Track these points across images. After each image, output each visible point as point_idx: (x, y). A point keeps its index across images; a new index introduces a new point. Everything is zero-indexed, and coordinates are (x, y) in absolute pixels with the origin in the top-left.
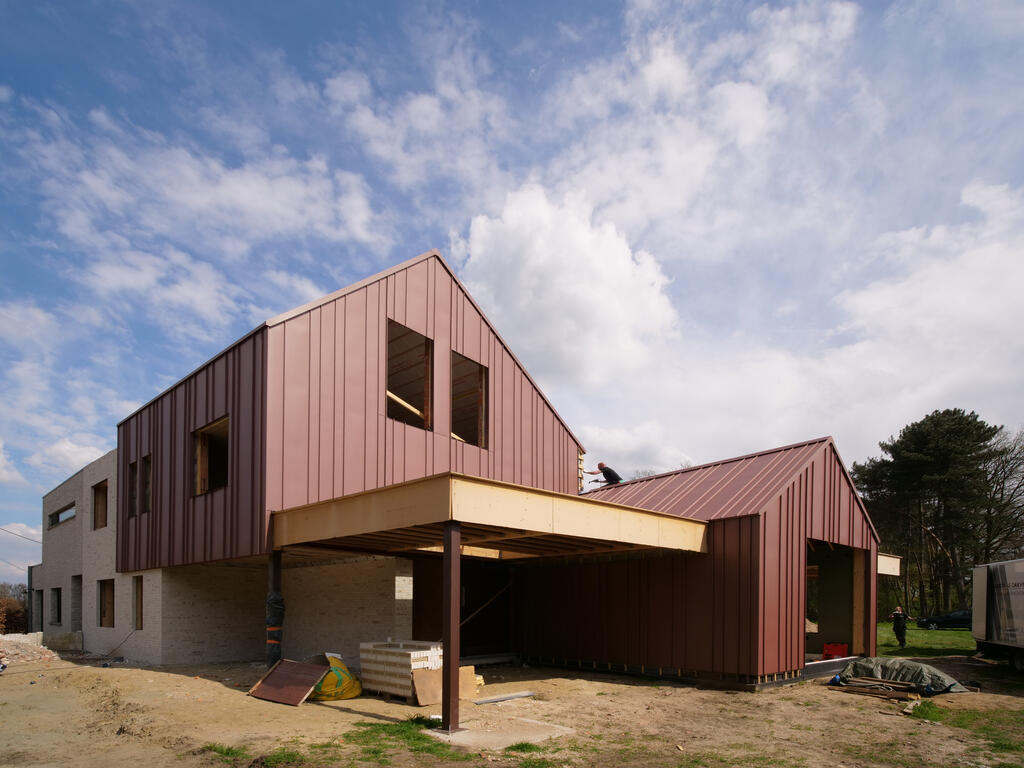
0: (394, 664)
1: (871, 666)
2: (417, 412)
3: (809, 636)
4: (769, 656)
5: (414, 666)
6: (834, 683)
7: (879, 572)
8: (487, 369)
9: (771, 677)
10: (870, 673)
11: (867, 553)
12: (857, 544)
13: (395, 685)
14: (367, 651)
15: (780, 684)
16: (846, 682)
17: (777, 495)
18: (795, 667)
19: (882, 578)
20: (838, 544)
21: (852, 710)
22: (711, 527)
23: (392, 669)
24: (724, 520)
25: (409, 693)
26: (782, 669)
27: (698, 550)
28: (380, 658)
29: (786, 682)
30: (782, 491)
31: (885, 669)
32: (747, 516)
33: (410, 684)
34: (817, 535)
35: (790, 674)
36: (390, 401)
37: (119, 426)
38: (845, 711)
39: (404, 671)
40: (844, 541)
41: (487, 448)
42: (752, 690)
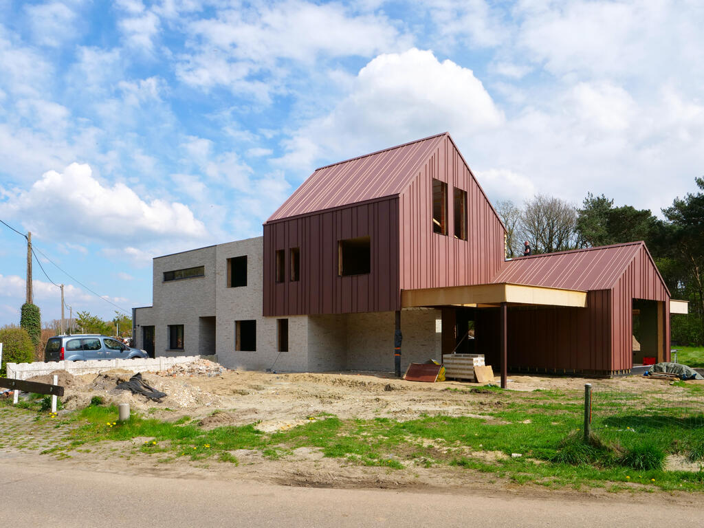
0: (464, 364)
1: (662, 366)
2: (438, 224)
3: (634, 353)
4: (616, 363)
5: (475, 364)
6: (645, 375)
7: (671, 312)
8: (466, 193)
9: (617, 372)
10: (661, 370)
11: (664, 303)
12: (658, 299)
13: (464, 374)
14: (448, 359)
15: (621, 376)
16: (651, 375)
17: (619, 278)
18: (628, 368)
19: (673, 315)
20: (648, 300)
21: (650, 383)
22: (589, 293)
23: (462, 367)
24: (595, 291)
25: (472, 377)
26: (622, 368)
27: (584, 306)
28: (455, 361)
29: (624, 375)
30: (621, 276)
31: (667, 367)
32: (605, 290)
33: (473, 373)
34: (637, 296)
35: (625, 371)
36: (434, 223)
37: (264, 226)
38: (647, 383)
39: (470, 367)
40: (651, 298)
41: (466, 240)
42: (609, 378)
